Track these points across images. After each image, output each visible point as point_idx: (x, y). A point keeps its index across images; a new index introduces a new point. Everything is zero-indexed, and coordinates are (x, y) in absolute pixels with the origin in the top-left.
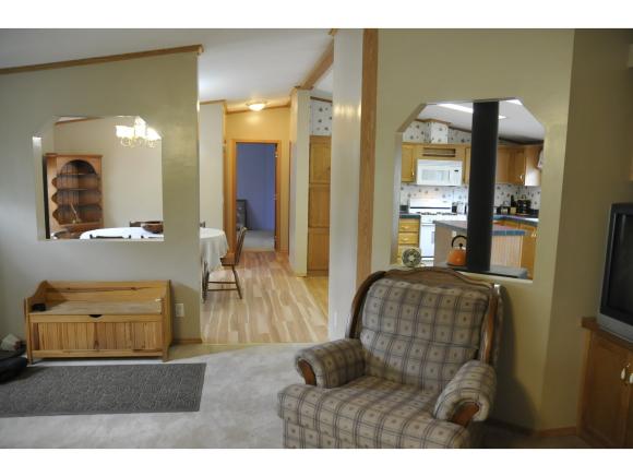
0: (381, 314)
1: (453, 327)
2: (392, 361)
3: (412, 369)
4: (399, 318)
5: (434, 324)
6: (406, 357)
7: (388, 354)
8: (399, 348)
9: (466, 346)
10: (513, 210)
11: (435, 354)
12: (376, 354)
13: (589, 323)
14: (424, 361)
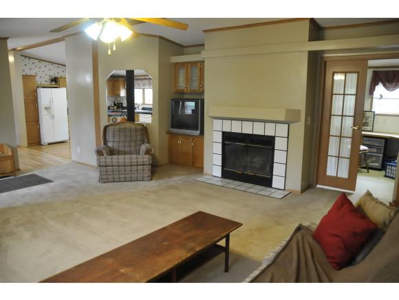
0: (114, 136)
1: (136, 136)
2: (120, 149)
3: (127, 149)
4: (120, 136)
5: (131, 136)
6: (124, 147)
7: (119, 147)
8: (121, 144)
9: (141, 141)
10: (115, 108)
11: (133, 144)
12: (115, 148)
13: (168, 133)
14: (130, 146)
